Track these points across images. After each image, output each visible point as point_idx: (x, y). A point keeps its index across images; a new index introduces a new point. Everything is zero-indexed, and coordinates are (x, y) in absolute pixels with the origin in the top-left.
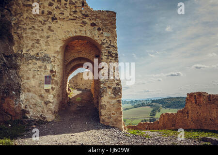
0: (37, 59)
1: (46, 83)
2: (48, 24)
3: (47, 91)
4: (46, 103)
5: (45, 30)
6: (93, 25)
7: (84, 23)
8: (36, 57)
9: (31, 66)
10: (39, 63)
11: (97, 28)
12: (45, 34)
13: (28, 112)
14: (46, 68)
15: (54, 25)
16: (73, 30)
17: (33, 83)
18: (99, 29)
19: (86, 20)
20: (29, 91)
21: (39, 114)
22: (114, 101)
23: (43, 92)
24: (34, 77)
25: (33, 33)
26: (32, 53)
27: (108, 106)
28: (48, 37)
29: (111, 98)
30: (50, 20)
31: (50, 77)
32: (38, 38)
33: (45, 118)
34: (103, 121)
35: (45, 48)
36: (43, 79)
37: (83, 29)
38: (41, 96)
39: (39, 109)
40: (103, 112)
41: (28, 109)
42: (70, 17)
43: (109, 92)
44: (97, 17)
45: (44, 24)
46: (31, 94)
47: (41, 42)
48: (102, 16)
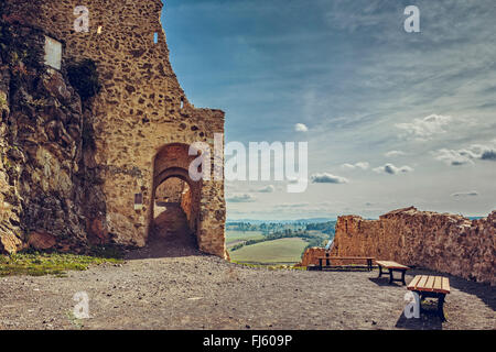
0: (125, 173)
1: (137, 202)
2: (138, 128)
3: (138, 212)
4: (137, 226)
5: (135, 136)
6: (194, 128)
7: (183, 126)
8: (123, 170)
9: (117, 181)
10: (128, 178)
11: (199, 132)
12: (134, 141)
13: (116, 236)
14: (136, 184)
15: (145, 130)
16: (169, 135)
17: (121, 201)
18: (202, 135)
19: (186, 122)
20: (116, 211)
21: (128, 239)
22: (217, 226)
23: (133, 212)
24: (121, 194)
25: (119, 139)
26: (119, 165)
27: (209, 231)
28: (138, 145)
29: (213, 222)
30: (140, 122)
31: (140, 195)
32: (126, 145)
33: (135, 243)
34: (203, 248)
35: (134, 158)
36: (133, 197)
37: (182, 134)
38: (130, 217)
39: (129, 233)
40: (203, 238)
41: (115, 232)
42: (165, 118)
43: (211, 215)
44: (199, 118)
45: (133, 127)
46: (118, 215)
47: (129, 150)
48: (207, 117)
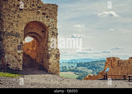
0: (13, 35)
1: (18, 49)
2: (18, 13)
3: (19, 54)
4: (19, 61)
5: (16, 17)
6: (44, 14)
7: (38, 13)
8: (11, 34)
9: (9, 39)
10: (14, 38)
11: (46, 16)
12: (16, 20)
13: (10, 65)
14: (18, 41)
15: (21, 14)
16: (32, 17)
17: (11, 49)
18: (47, 17)
19: (39, 11)
20: (9, 54)
21: (15, 66)
22: (56, 61)
23: (17, 54)
24: (11, 46)
25: (9, 19)
26: (9, 31)
27: (53, 64)
28: (18, 22)
29: (54, 59)
30: (19, 10)
31: (20, 46)
32: (12, 22)
33: (19, 68)
34: (50, 71)
35: (16, 28)
36: (17, 47)
37: (38, 16)
38: (16, 57)
39: (15, 64)
40: (50, 66)
41: (9, 63)
42: (30, 9)
43: (53, 56)
44: (46, 9)
45: (15, 13)
46: (10, 55)
47: (14, 24)
48: (49, 8)
